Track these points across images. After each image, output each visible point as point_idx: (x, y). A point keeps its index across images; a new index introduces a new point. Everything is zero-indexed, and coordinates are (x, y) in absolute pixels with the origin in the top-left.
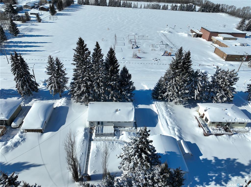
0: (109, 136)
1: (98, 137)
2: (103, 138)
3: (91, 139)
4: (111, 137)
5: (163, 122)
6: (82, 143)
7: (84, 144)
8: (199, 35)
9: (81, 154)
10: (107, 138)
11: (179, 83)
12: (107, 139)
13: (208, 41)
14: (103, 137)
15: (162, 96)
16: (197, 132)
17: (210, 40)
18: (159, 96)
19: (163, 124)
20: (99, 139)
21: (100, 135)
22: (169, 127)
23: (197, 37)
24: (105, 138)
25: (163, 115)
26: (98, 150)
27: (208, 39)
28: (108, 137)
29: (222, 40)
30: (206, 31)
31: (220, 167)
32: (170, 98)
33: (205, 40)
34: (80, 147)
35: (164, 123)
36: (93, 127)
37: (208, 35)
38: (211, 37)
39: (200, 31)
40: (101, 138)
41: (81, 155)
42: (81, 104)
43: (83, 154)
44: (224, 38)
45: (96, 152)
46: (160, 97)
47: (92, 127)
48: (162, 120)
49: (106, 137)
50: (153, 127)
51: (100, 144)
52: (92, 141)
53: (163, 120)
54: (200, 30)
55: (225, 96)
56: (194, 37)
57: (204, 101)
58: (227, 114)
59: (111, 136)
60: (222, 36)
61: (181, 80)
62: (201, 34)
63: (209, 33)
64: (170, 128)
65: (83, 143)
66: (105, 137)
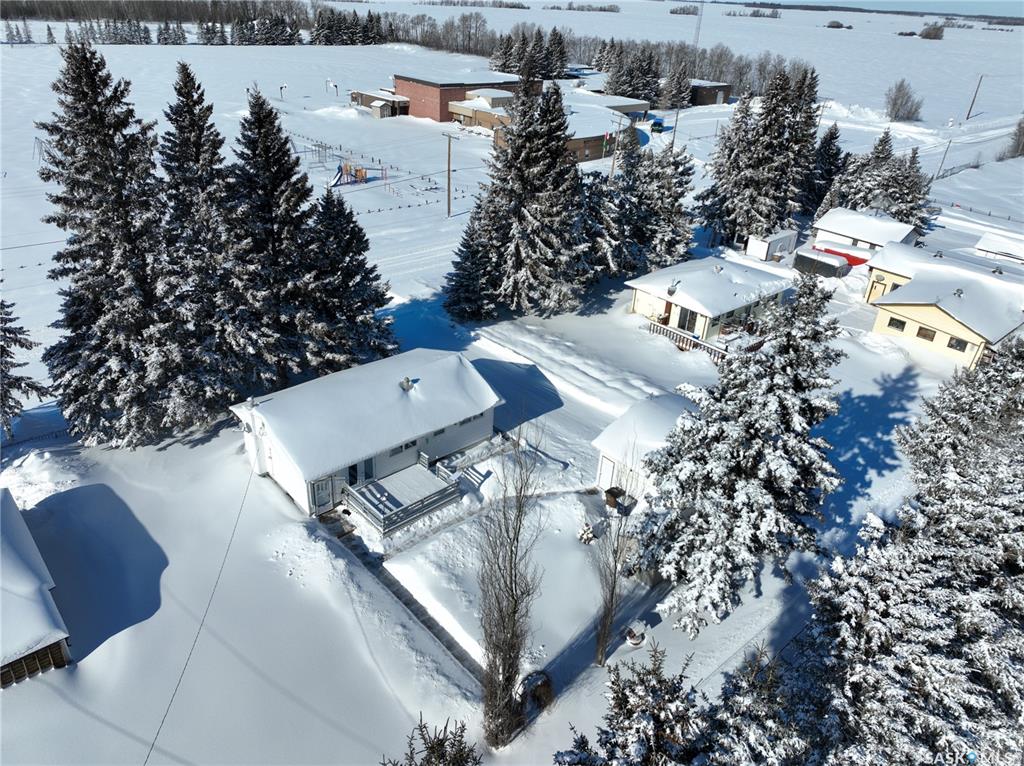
0: (439, 508)
1: (398, 534)
2: (421, 525)
3: (369, 559)
4: (450, 507)
5: (572, 377)
6: (354, 590)
7: (365, 589)
8: (396, 106)
9: (399, 629)
10: (435, 518)
11: (552, 222)
12: (438, 521)
13: (441, 121)
14: (419, 523)
15: (492, 299)
16: (693, 365)
17: (447, 116)
18: (486, 302)
19: (579, 385)
20: (406, 537)
21: (402, 519)
22: (608, 384)
23: (394, 113)
24: (428, 523)
25: (552, 359)
26: (457, 576)
27: (439, 113)
28: (438, 513)
29: (489, 107)
30: (420, 85)
31: (842, 428)
32: (527, 295)
33: (427, 121)
34: (359, 609)
35: (581, 381)
36: (330, 506)
37: (434, 97)
38: (447, 104)
39: (393, 93)
40: (412, 529)
41: (406, 635)
42: (160, 450)
43: (404, 626)
44: (493, 99)
45: (453, 586)
46: (488, 304)
47: (323, 510)
48: (564, 376)
49: (431, 518)
50: (558, 410)
51: (442, 548)
52: (385, 564)
53: (567, 373)
54: (393, 90)
55: (678, 238)
56: (382, 116)
57: (630, 274)
58: (731, 282)
59: (449, 502)
60: (485, 97)
61: (557, 205)
62: (405, 102)
63: (437, 92)
64: (618, 385)
65: (359, 587)
66: (426, 519)
